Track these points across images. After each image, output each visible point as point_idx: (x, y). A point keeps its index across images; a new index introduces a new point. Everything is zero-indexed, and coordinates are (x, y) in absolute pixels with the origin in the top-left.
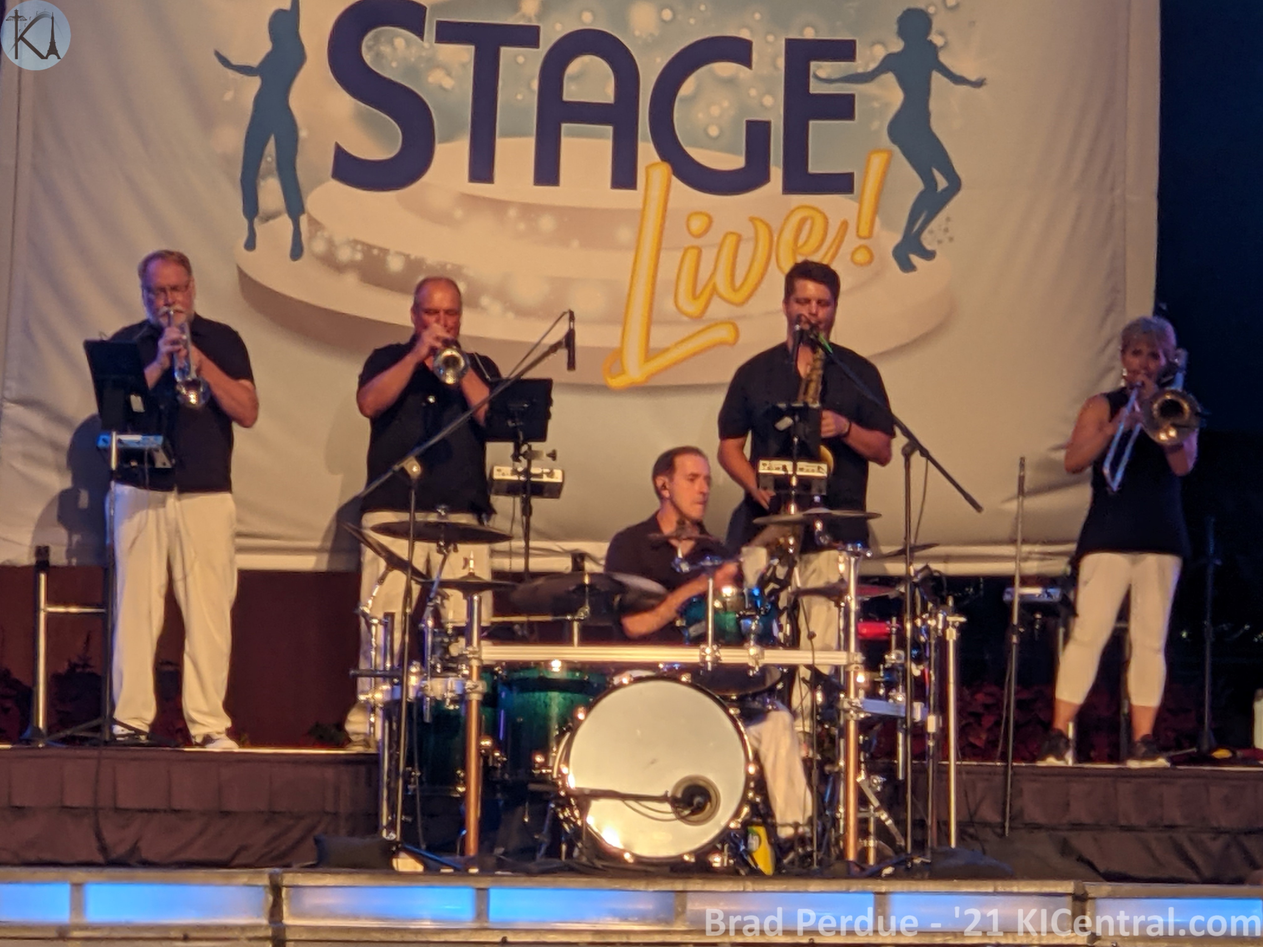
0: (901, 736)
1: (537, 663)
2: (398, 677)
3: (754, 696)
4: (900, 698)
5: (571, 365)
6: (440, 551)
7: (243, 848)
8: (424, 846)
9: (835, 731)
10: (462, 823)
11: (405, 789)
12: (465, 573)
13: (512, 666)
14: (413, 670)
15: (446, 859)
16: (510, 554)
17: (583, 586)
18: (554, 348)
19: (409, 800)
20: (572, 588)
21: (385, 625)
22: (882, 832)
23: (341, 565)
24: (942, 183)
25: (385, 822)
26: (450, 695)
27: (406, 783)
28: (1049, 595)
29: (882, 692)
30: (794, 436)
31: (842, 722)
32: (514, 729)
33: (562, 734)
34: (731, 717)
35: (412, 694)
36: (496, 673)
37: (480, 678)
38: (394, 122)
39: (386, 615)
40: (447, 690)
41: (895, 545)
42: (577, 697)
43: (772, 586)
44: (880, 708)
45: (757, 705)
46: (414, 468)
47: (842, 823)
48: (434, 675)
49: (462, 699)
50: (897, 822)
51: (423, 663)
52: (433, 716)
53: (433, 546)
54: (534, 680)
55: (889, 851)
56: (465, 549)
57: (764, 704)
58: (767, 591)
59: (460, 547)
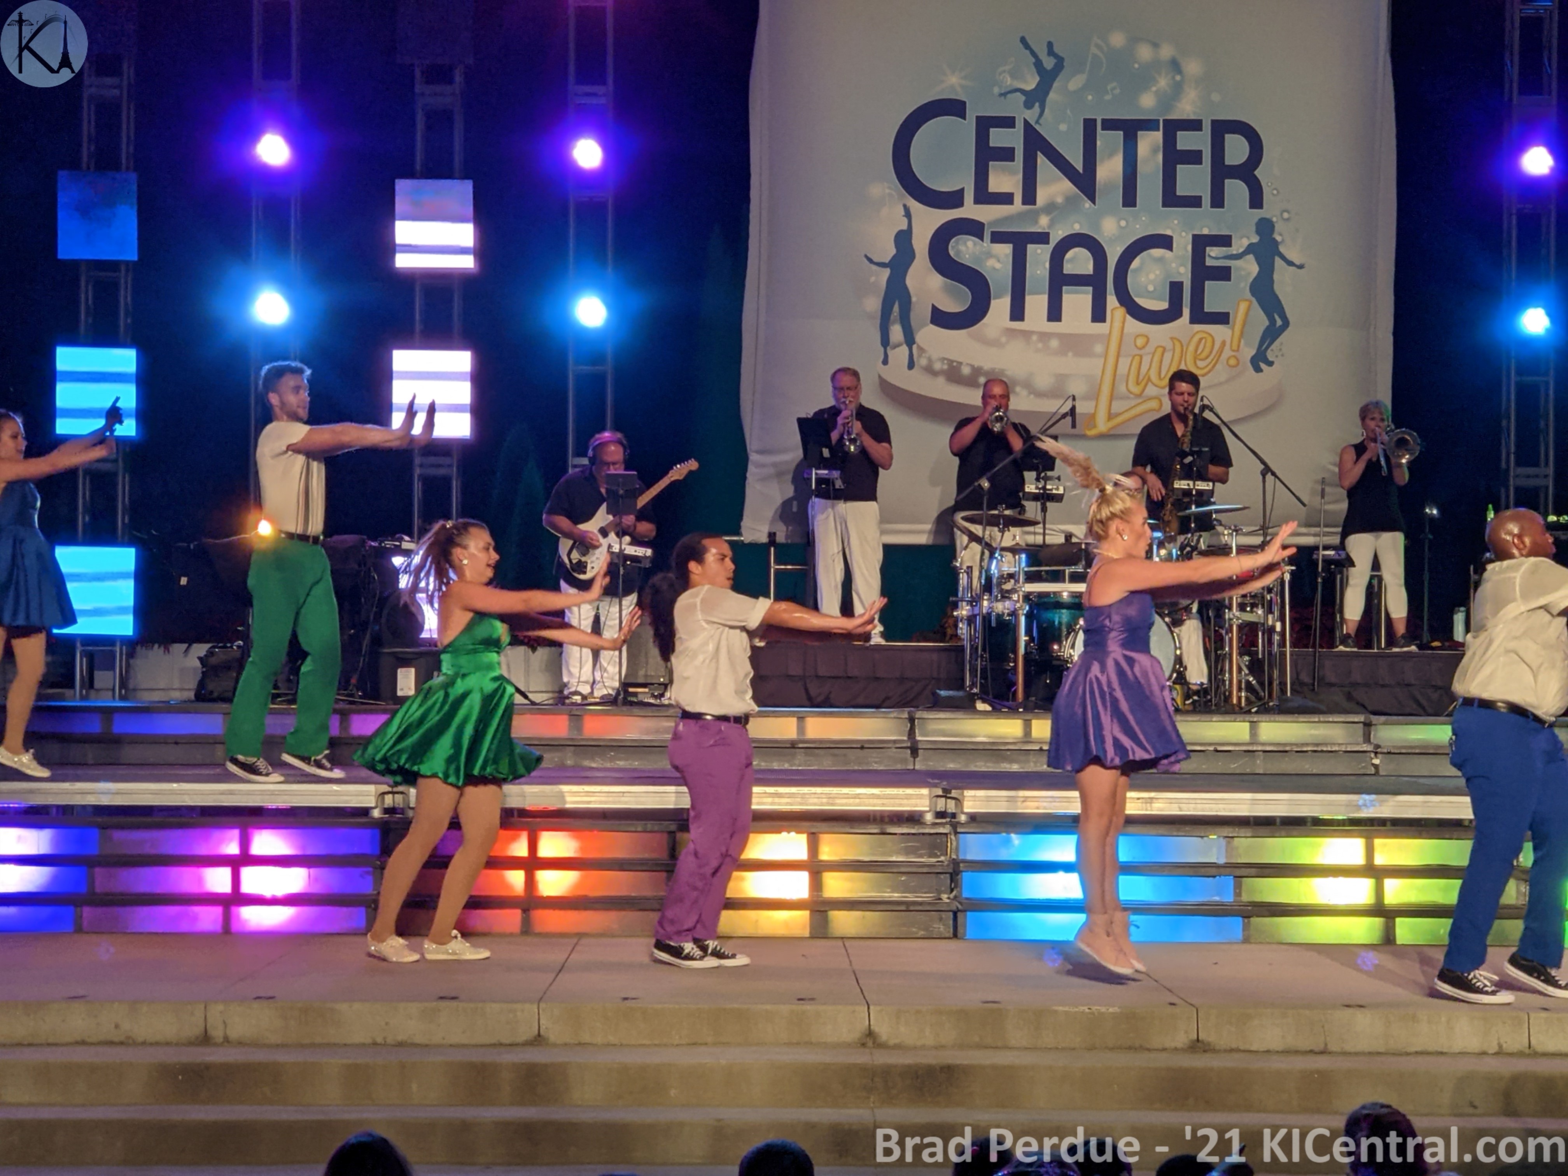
0: (1260, 634)
1: (1054, 593)
2: (976, 602)
3: (1176, 612)
4: (1260, 612)
5: (1074, 426)
6: (1000, 531)
7: (888, 698)
8: (991, 696)
9: (1223, 632)
10: (1014, 684)
11: (981, 665)
12: (1014, 543)
13: (1041, 595)
14: (985, 597)
15: (1006, 703)
16: (1035, 533)
17: (1081, 549)
18: (1064, 416)
19: (984, 670)
20: (1075, 551)
21: (968, 573)
22: (1249, 687)
23: (943, 541)
24: (1279, 322)
25: (968, 683)
26: (1006, 611)
27: (982, 661)
28: (1339, 555)
29: (1248, 609)
30: (1195, 466)
31: (1227, 625)
32: (1042, 631)
33: (1069, 634)
34: (1166, 623)
35: (985, 611)
36: (1031, 600)
37: (1024, 601)
38: (967, 290)
39: (968, 567)
40: (1005, 608)
41: (1256, 526)
42: (1077, 612)
43: (1188, 549)
44: (1249, 617)
45: (1177, 617)
46: (986, 484)
47: (1227, 683)
48: (997, 601)
49: (1014, 613)
50: (1258, 682)
51: (991, 595)
52: (997, 623)
53: (996, 529)
54: (1052, 603)
55: (1253, 698)
56: (1013, 530)
57: (1182, 615)
58: (1185, 552)
59: (1011, 528)
